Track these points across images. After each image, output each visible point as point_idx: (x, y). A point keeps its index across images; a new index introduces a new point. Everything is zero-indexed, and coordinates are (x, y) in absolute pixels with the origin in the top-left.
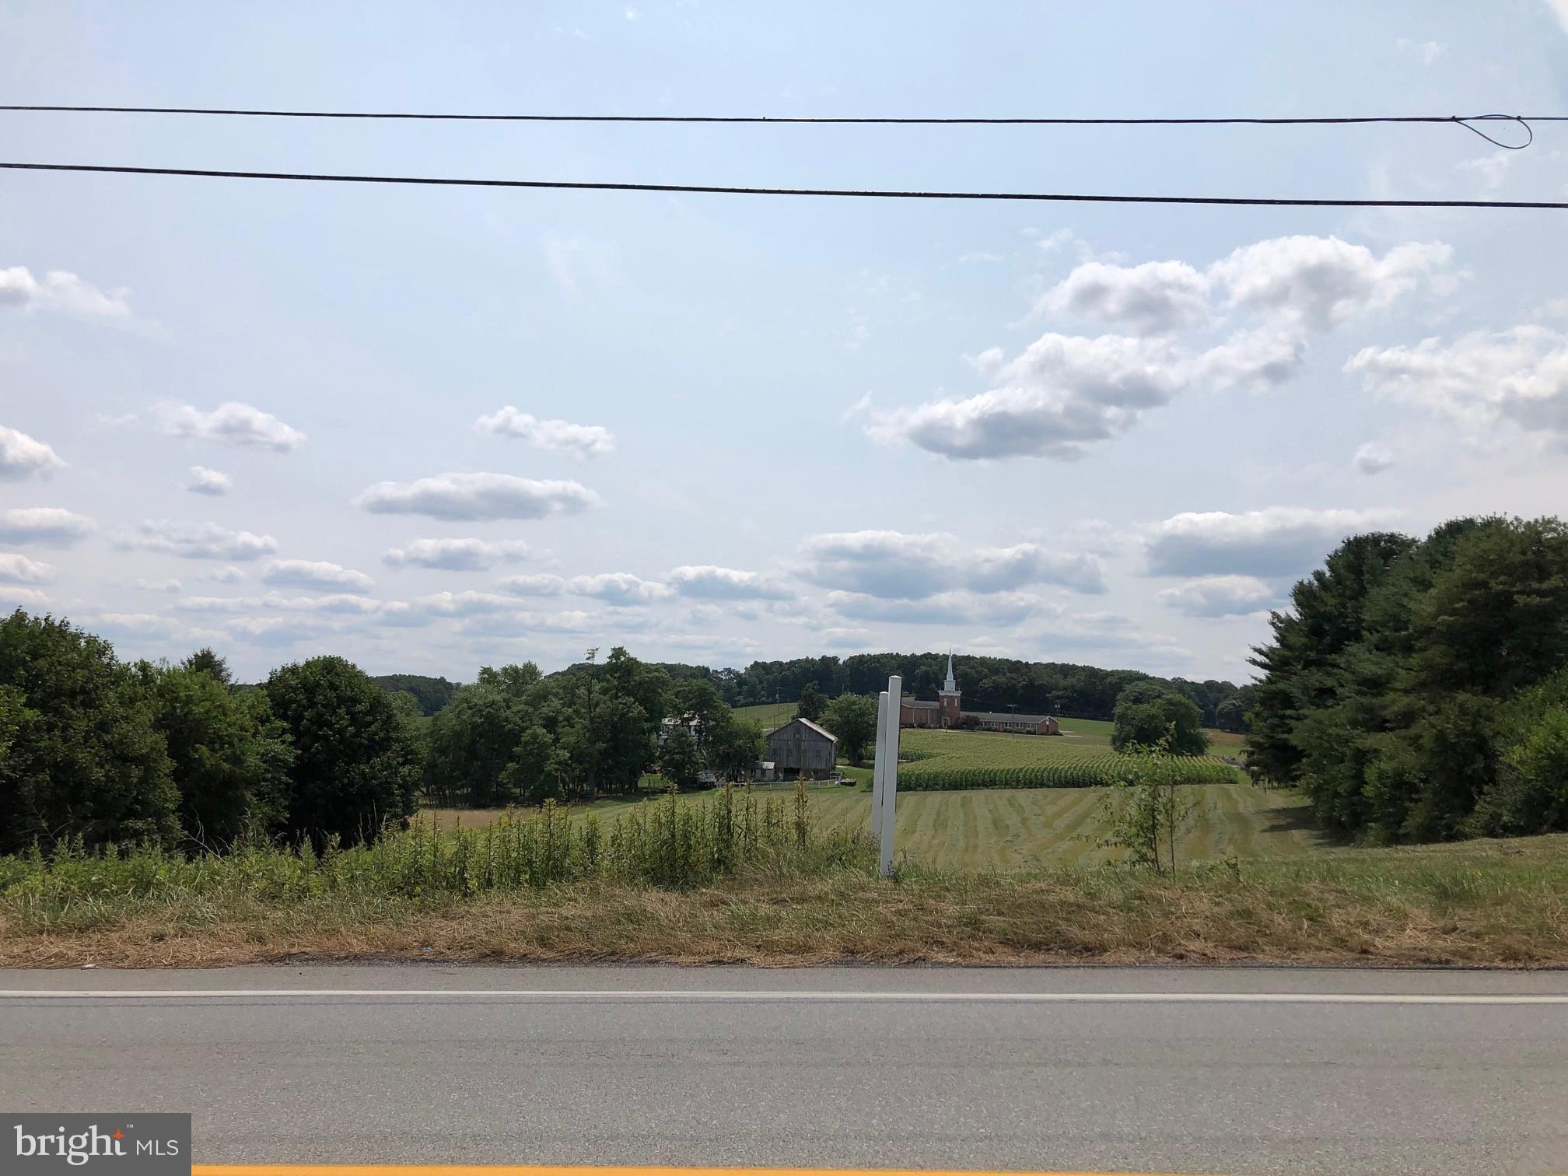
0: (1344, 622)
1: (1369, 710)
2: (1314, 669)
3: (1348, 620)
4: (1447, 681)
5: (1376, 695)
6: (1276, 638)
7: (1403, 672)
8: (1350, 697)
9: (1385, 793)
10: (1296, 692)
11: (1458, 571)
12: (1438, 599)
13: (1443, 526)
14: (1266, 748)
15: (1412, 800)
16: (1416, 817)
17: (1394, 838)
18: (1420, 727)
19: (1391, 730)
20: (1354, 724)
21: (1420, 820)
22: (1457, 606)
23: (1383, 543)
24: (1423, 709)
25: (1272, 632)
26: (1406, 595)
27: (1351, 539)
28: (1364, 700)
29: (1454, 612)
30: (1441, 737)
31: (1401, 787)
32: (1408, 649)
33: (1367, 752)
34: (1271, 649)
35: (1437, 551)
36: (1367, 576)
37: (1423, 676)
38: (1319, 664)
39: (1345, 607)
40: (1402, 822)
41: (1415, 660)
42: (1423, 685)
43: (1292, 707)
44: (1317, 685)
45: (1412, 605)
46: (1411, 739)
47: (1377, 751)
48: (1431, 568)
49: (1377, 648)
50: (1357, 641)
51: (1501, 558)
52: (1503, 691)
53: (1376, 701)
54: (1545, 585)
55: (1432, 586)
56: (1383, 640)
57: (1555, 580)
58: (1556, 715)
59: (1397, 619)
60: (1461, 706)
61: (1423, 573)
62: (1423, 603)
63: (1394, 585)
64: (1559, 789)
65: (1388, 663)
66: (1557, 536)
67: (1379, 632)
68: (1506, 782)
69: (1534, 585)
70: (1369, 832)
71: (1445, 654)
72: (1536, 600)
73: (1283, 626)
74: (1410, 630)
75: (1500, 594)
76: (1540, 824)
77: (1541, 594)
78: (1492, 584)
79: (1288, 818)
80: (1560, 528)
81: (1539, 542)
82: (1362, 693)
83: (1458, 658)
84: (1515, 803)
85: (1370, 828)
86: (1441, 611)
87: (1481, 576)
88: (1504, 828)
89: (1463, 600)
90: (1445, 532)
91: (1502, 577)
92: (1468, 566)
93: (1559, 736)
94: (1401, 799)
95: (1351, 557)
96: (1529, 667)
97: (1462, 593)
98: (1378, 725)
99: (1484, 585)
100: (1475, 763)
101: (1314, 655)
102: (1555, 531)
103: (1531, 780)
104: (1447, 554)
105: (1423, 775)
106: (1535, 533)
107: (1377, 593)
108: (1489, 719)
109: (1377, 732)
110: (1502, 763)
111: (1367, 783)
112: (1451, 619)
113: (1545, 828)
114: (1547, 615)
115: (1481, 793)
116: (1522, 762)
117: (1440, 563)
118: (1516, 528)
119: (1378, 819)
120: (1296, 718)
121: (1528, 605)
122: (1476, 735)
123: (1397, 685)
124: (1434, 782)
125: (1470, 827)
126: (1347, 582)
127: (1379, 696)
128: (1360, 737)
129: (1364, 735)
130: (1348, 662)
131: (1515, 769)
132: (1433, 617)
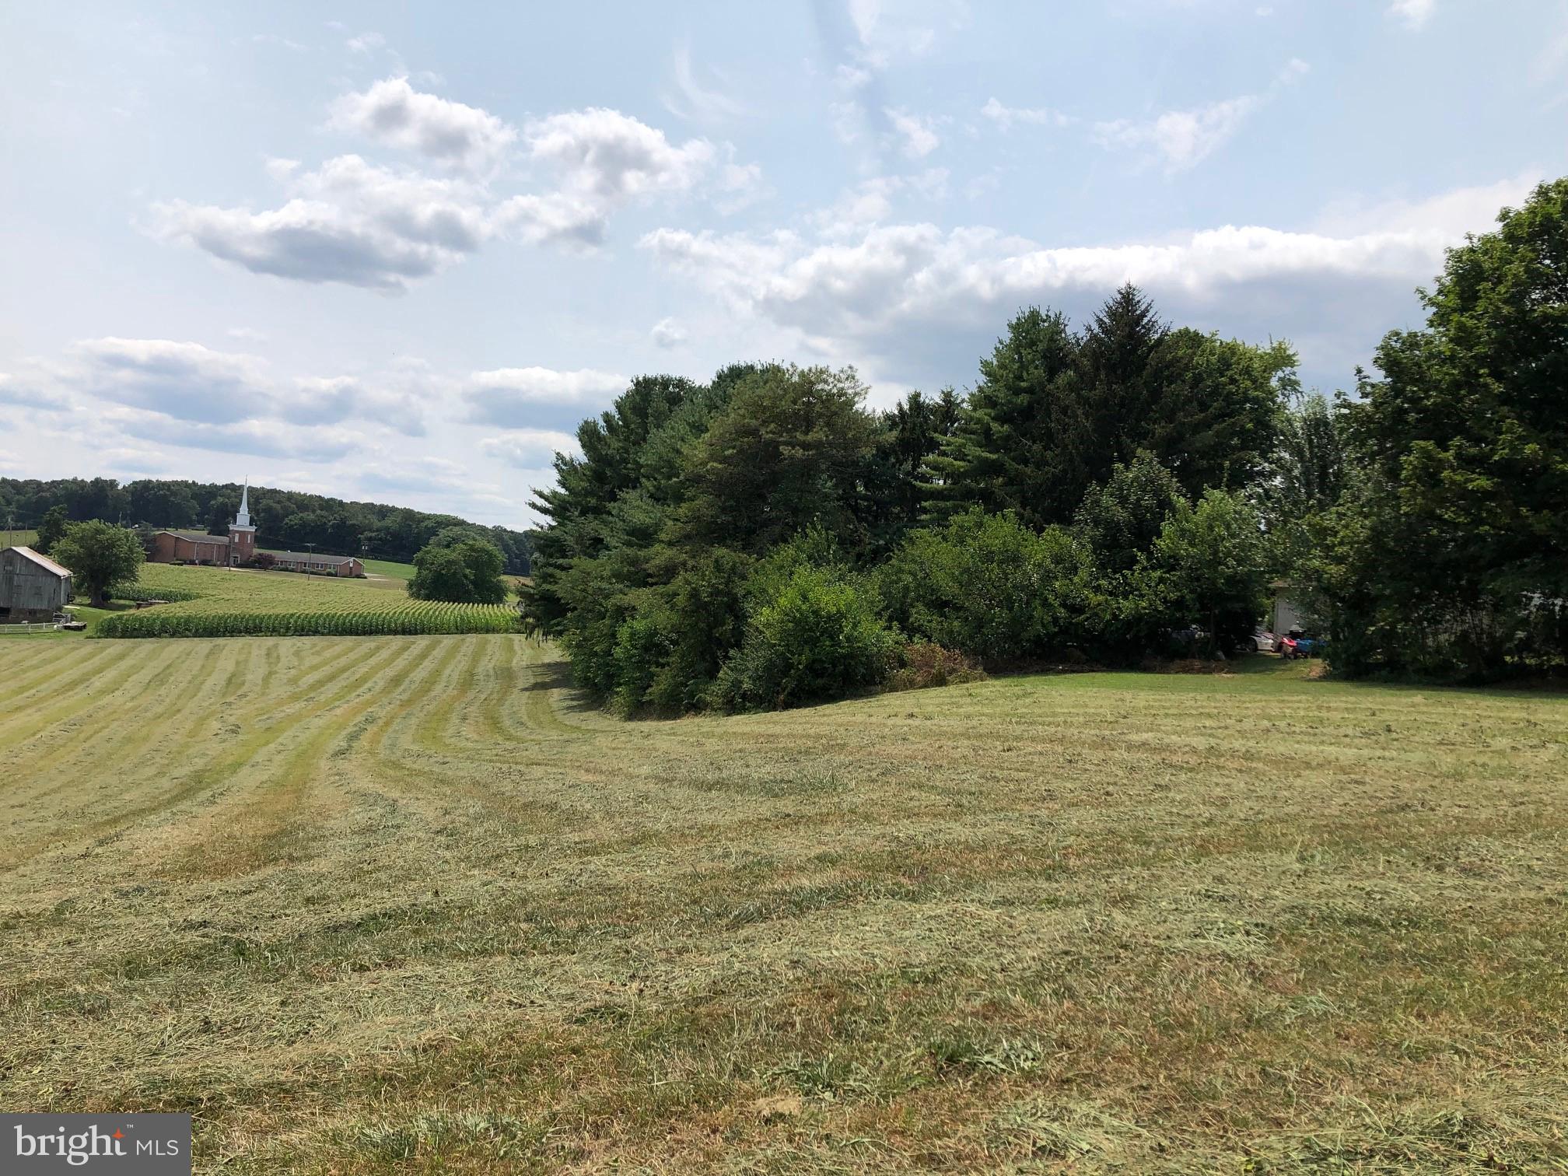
0: (625, 468)
1: (634, 562)
2: (590, 516)
3: (629, 466)
4: (709, 533)
5: (641, 547)
6: (559, 482)
7: (670, 523)
8: (616, 548)
9: (634, 656)
10: (570, 541)
11: (733, 416)
12: (711, 445)
13: (725, 370)
14: (537, 600)
15: (658, 664)
16: (662, 682)
17: (638, 710)
18: (677, 583)
19: (652, 585)
20: (618, 576)
21: (662, 687)
22: (726, 453)
23: (671, 388)
24: (684, 564)
25: (555, 475)
26: (683, 440)
27: (641, 379)
28: (628, 551)
29: (725, 460)
30: (694, 595)
31: (651, 648)
32: (679, 499)
33: (626, 609)
34: (555, 494)
35: (716, 395)
36: (651, 419)
37: (689, 527)
38: (598, 511)
39: (627, 452)
40: (647, 688)
41: (683, 510)
42: (688, 537)
43: (564, 556)
44: (593, 534)
45: (685, 450)
46: (669, 596)
47: (634, 608)
48: (709, 412)
49: (651, 496)
50: (634, 488)
51: (774, 406)
52: (761, 548)
53: (641, 553)
54: (810, 437)
55: (707, 430)
56: (658, 488)
57: (817, 434)
58: (804, 575)
59: (670, 464)
60: (717, 561)
61: (701, 417)
62: (696, 448)
63: (672, 428)
64: (800, 655)
65: (657, 512)
66: (827, 388)
67: (655, 479)
68: (751, 645)
69: (800, 436)
70: (616, 699)
71: (711, 505)
72: (799, 452)
73: (566, 469)
74: (682, 478)
75: (768, 443)
76: (778, 693)
77: (806, 446)
78: (763, 431)
79: (555, 673)
80: (831, 380)
81: (810, 393)
82: (629, 544)
83: (724, 510)
84: (757, 669)
85: (617, 693)
86: (712, 457)
87: (754, 422)
88: (744, 696)
89: (734, 448)
90: (727, 376)
91: (772, 426)
92: (742, 412)
93: (805, 598)
94: (648, 662)
95: (638, 398)
96: (787, 524)
97: (734, 440)
98: (640, 579)
99: (754, 432)
100: (724, 624)
101: (593, 501)
102: (826, 382)
103: (775, 645)
104: (726, 398)
105: (674, 636)
106: (808, 383)
107: (654, 435)
108: (744, 578)
109: (639, 587)
110: (750, 625)
111: (617, 644)
112: (720, 466)
113: (782, 697)
114: (807, 470)
115: (727, 657)
116: (768, 625)
117: (717, 407)
118: (791, 376)
119: (626, 683)
120: (562, 568)
121: (792, 457)
122: (728, 594)
123: (663, 536)
124: (683, 645)
125: (711, 695)
126: (633, 426)
127: (646, 547)
128: (621, 592)
129: (626, 590)
130: (621, 510)
131: (761, 632)
132: (704, 464)
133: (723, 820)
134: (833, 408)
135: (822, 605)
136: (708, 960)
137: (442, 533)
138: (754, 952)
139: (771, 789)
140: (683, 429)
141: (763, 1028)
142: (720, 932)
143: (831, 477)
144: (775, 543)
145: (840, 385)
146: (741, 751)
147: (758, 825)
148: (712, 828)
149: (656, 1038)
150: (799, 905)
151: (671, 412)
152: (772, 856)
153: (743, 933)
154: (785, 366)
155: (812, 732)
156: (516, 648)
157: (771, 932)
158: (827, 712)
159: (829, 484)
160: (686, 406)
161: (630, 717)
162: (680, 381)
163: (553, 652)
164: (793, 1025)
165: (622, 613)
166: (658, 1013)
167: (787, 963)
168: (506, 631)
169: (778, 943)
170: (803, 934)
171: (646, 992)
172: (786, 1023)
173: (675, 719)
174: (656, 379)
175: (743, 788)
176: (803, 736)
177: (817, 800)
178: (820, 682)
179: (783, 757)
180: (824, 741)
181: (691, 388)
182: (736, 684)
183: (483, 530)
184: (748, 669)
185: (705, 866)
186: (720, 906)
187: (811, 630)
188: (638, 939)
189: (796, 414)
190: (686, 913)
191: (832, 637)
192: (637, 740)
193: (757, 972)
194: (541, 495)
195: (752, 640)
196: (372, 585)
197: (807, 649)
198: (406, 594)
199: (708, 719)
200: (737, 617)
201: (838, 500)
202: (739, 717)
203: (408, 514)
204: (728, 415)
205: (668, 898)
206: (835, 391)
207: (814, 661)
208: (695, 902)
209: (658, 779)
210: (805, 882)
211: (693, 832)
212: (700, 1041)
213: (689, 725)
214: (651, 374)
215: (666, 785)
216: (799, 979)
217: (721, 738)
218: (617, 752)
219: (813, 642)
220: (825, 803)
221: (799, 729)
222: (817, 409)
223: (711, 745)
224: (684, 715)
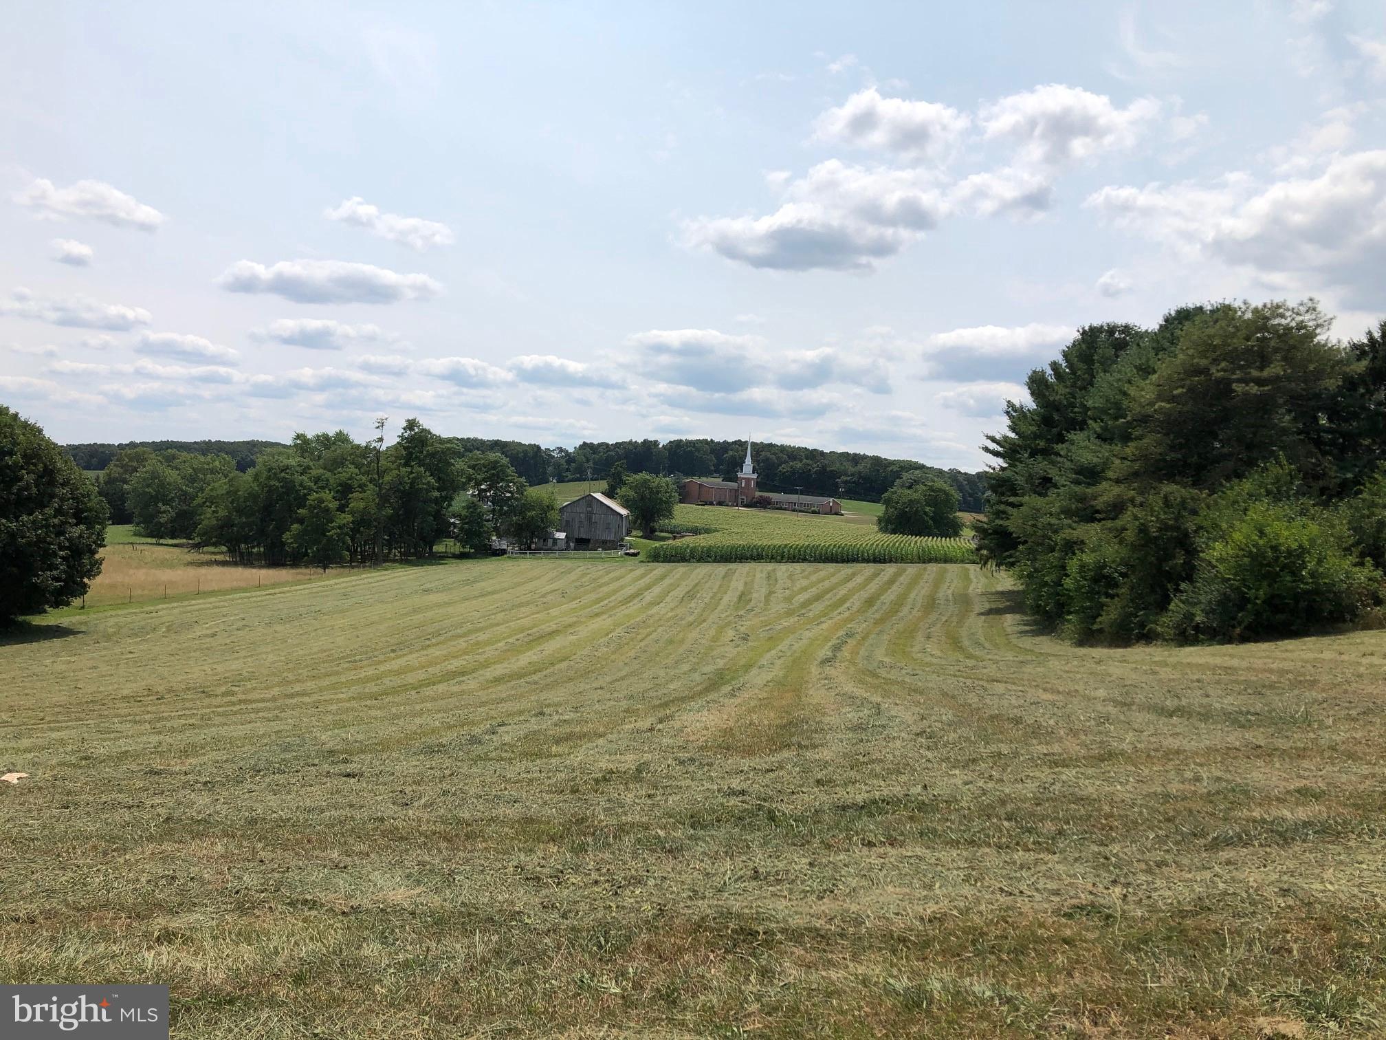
0: (1072, 412)
1: (1082, 499)
2: (1039, 458)
3: (1076, 410)
4: (1160, 470)
5: (1089, 485)
6: (1009, 427)
7: (1117, 461)
8: (1064, 486)
9: (1084, 586)
10: (1020, 480)
11: (1181, 356)
12: (1159, 386)
13: (1173, 313)
14: (991, 534)
15: (1108, 595)
16: (1111, 613)
17: (1088, 638)
18: (1126, 519)
19: (1099, 520)
20: (1067, 512)
21: (1112, 616)
22: (1175, 392)
23: (1117, 335)
24: (1132, 500)
25: (1006, 421)
26: (1129, 382)
27: (1087, 328)
28: (1077, 489)
29: (1173, 399)
30: (1143, 530)
31: (1101, 580)
32: (1126, 438)
33: (1075, 543)
34: (1006, 438)
35: (1164, 338)
36: (1097, 365)
37: (1136, 466)
38: (1046, 452)
39: (1074, 397)
40: (1097, 617)
41: (1130, 449)
42: (1136, 474)
43: (1016, 495)
44: (1042, 473)
45: (1132, 391)
46: (1117, 530)
47: (1083, 542)
48: (1156, 355)
49: (1099, 437)
50: (1082, 429)
51: (1225, 344)
52: (1213, 484)
53: (1089, 491)
54: (1266, 373)
55: (1155, 372)
56: (1105, 429)
57: (1275, 369)
58: (1260, 510)
59: (1117, 405)
60: (1166, 497)
61: (1148, 360)
62: (1142, 390)
63: (1119, 372)
64: (1257, 590)
65: (1105, 450)
66: (1284, 322)
67: (1102, 421)
68: (1204, 579)
69: (1255, 373)
70: (1067, 626)
71: (1159, 443)
72: (1254, 389)
73: (1016, 414)
74: (1129, 418)
75: (1219, 381)
76: (1234, 627)
77: (1260, 382)
78: (1213, 370)
79: (1008, 601)
80: (1288, 314)
81: (1264, 328)
82: (1077, 483)
83: (1172, 448)
84: (1210, 602)
85: (1068, 621)
86: (1160, 397)
87: (1204, 362)
88: (1197, 628)
89: (1183, 387)
90: (1175, 319)
91: (1223, 364)
92: (1191, 352)
93: (1262, 533)
94: (1098, 593)
95: (1084, 346)
96: (1241, 459)
97: (1183, 380)
98: (1090, 515)
99: (1205, 371)
100: (1175, 557)
101: (1042, 444)
102: (1282, 316)
103: (1229, 579)
104: (1173, 341)
105: (1124, 569)
106: (1262, 319)
107: (1102, 379)
108: (1194, 512)
109: (1087, 522)
110: (1203, 560)
111: (1067, 575)
112: (1168, 406)
113: (1238, 630)
114: (1263, 405)
115: (1178, 590)
116: (1221, 560)
117: (1165, 349)
118: (1243, 313)
119: (1076, 612)
120: (1013, 505)
121: (1246, 394)
122: (1178, 528)
123: (1110, 474)
124: (1132, 577)
125: (1162, 626)
126: (1079, 373)
127: (1093, 485)
128: (1070, 527)
129: (1074, 525)
130: (1069, 451)
131: (1214, 567)
132: (1151, 404)
133: (1190, 745)
134: (1291, 342)
135: (1282, 540)
136: (1190, 876)
137: (905, 476)
138: (1239, 875)
139: (1236, 720)
140: (1130, 371)
141: (1257, 948)
142: (1199, 852)
143: (1289, 411)
144: (1228, 479)
145: (1299, 318)
146: (1198, 681)
147: (1229, 752)
148: (1178, 752)
149: (1146, 942)
150: (1284, 836)
151: (1117, 357)
152: (1247, 785)
153: (1225, 855)
154: (1236, 305)
155: (1274, 666)
156: (972, 576)
157: (1255, 858)
158: (1290, 647)
159: (1287, 418)
160: (1132, 350)
161: (1081, 643)
162: (1126, 327)
163: (1006, 581)
164: (1290, 951)
165: (1071, 547)
166: (1143, 919)
167: (1276, 890)
168: (962, 561)
169: (1262, 869)
170: (1291, 864)
171: (1130, 898)
172: (1281, 948)
173: (1126, 647)
174: (1102, 327)
175: (1206, 716)
176: (1265, 670)
177: (1289, 734)
178: (1280, 617)
179: (1245, 690)
180: (1290, 676)
181: (1137, 333)
182: (1189, 617)
183: (940, 472)
184: (1200, 602)
185: (1174, 788)
186: (1196, 827)
187: (1269, 565)
188: (1116, 848)
189: (1249, 350)
190: (1160, 829)
191: (1295, 573)
192: (1090, 665)
193: (1244, 895)
194: (993, 439)
195: (1203, 574)
196: (849, 521)
197: (1265, 583)
198: (876, 528)
199: (1160, 649)
200: (1188, 552)
201: (1299, 434)
202: (1192, 649)
203: (877, 460)
204: (1175, 356)
205: (1141, 813)
206: (1293, 324)
207: (1273, 597)
208: (1169, 820)
209: (1117, 703)
210: (1286, 813)
211: (1159, 754)
212: (1191, 952)
213: (1139, 653)
214: (1097, 323)
215: (1125, 708)
216: (1290, 907)
217: (1174, 667)
218: (1071, 675)
219: (1272, 578)
220: (1299, 738)
221: (1258, 663)
222: (1272, 343)
223: (1165, 673)
224: (1134, 644)
